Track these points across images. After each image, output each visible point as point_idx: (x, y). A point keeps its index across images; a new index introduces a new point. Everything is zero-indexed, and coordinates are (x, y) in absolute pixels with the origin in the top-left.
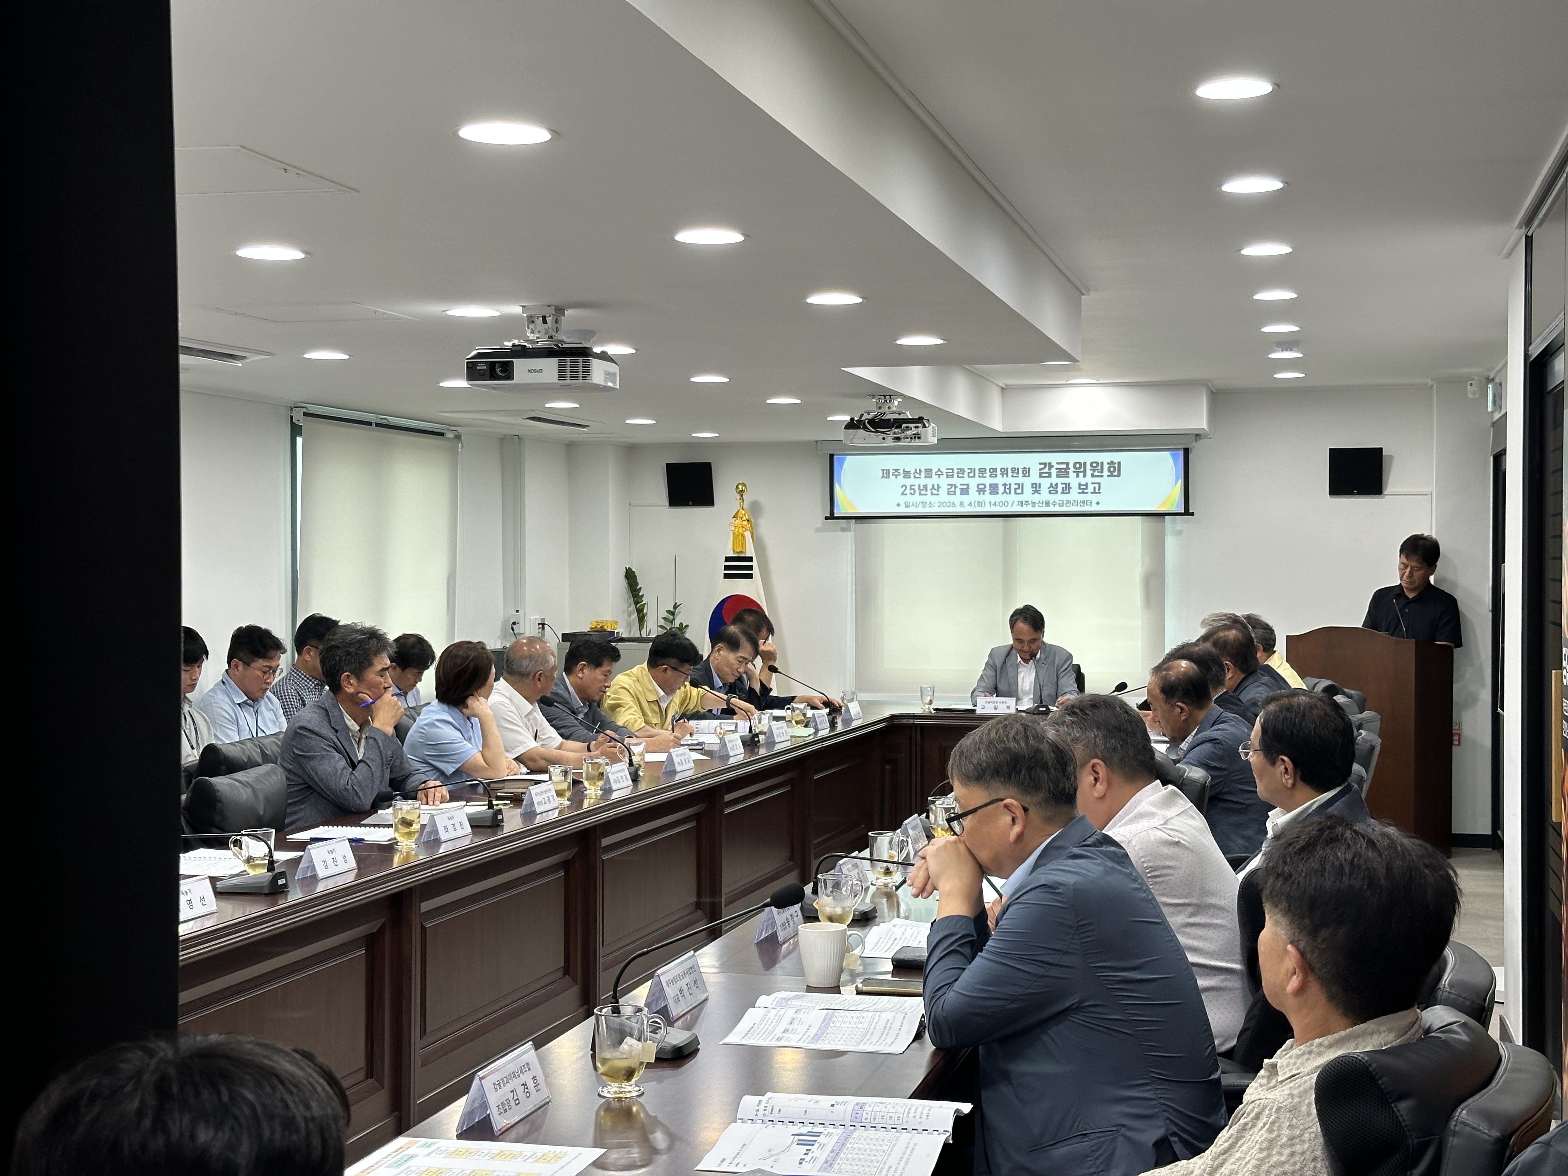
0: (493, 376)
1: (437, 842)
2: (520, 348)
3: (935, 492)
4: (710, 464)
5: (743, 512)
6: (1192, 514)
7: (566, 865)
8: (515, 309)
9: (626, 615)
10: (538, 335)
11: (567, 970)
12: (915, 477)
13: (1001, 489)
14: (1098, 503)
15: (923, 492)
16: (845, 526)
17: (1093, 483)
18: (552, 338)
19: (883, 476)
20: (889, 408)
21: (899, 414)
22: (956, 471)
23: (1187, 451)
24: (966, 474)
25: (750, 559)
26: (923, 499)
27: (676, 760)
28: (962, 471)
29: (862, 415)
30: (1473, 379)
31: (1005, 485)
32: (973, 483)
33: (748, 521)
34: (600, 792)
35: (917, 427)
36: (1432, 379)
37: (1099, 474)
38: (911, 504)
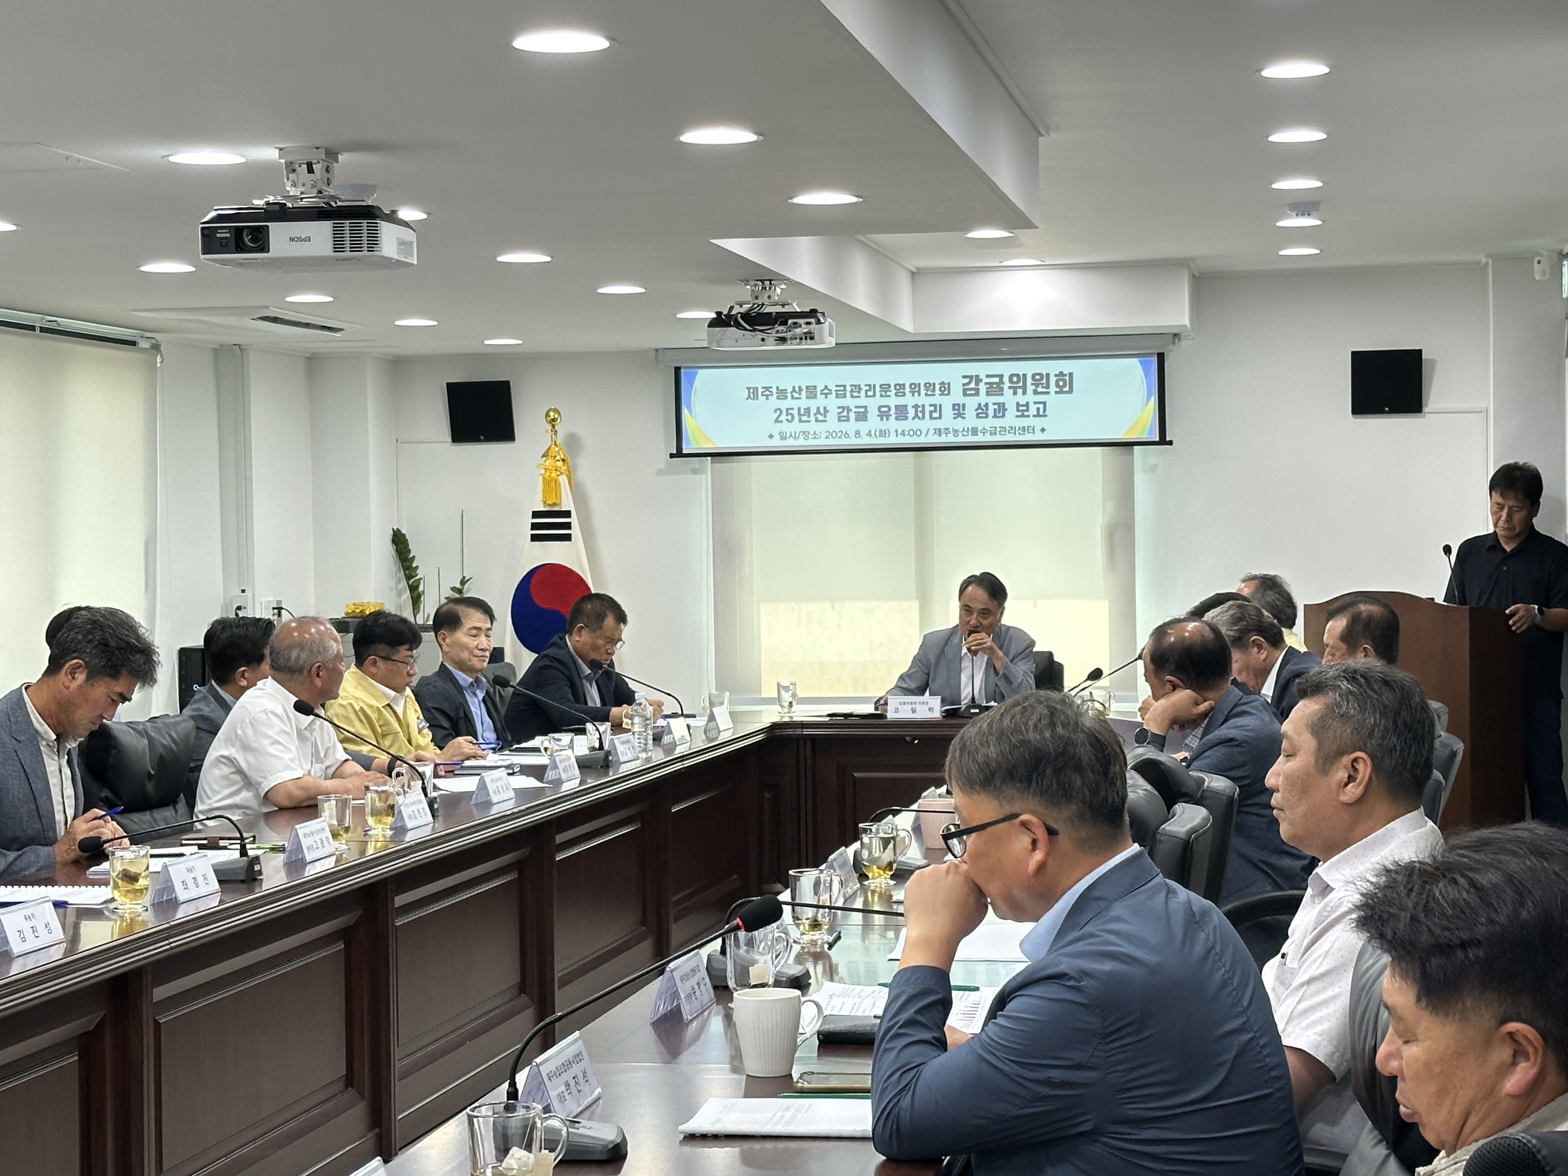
0: (240, 248)
1: (173, 904)
2: (277, 208)
3: (820, 418)
4: (507, 384)
5: (557, 449)
6: (1170, 443)
7: (345, 934)
8: (269, 153)
9: (394, 593)
10: (302, 189)
11: (349, 1080)
12: (793, 397)
13: (911, 412)
14: (1043, 430)
15: (804, 418)
16: (697, 466)
17: (1035, 403)
18: (321, 192)
19: (749, 397)
20: (769, 297)
21: (783, 306)
22: (849, 388)
23: (1161, 357)
24: (863, 393)
25: (567, 514)
26: (804, 427)
27: (491, 787)
28: (857, 388)
29: (732, 308)
30: (1541, 255)
31: (916, 407)
32: (873, 404)
33: (563, 460)
34: (389, 833)
35: (808, 323)
36: (1487, 256)
37: (1044, 390)
38: (788, 435)
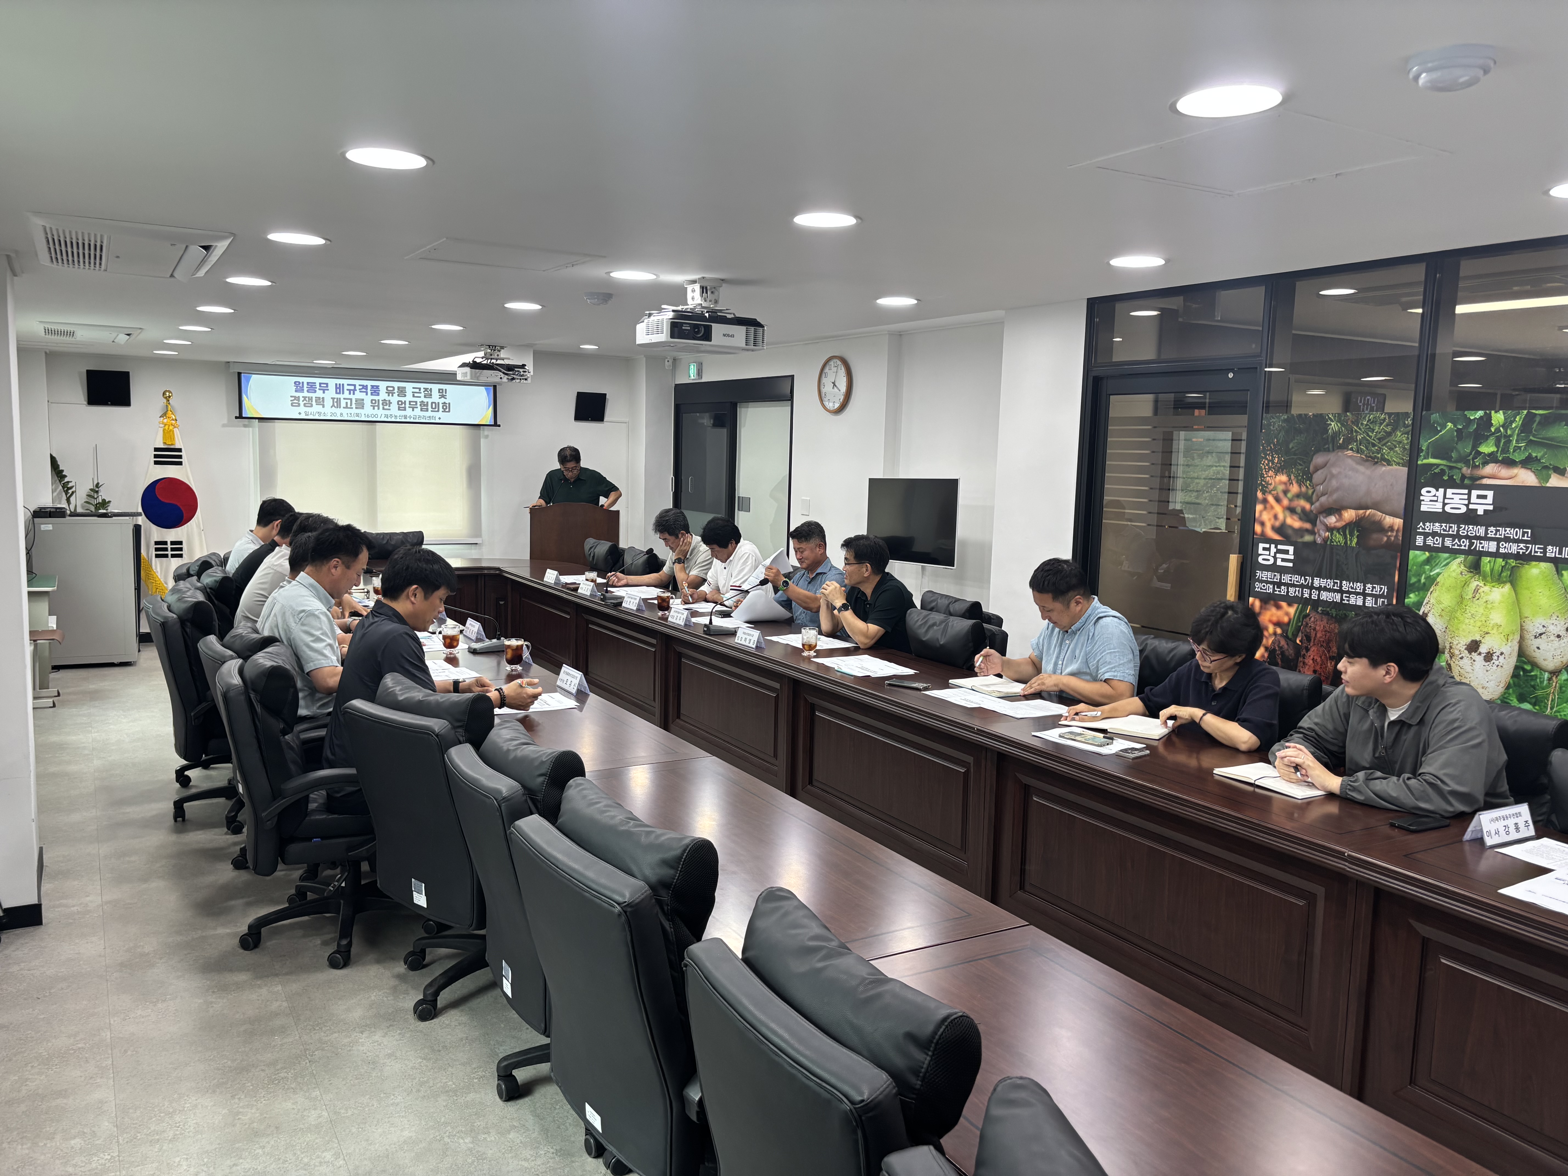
0: (695, 337)
4: (128, 373)
5: (171, 413)
6: (498, 426)
16: (252, 424)
23: (495, 387)
25: (180, 450)
36: (644, 356)
